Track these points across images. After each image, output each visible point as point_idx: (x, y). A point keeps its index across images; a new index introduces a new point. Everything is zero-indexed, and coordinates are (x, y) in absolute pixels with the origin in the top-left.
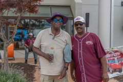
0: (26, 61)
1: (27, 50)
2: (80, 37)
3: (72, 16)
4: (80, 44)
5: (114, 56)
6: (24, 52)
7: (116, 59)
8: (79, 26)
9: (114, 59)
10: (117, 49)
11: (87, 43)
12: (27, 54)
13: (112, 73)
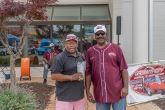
0: (45, 80)
1: (46, 66)
2: (101, 47)
3: (109, 19)
4: (102, 56)
5: (154, 73)
6: (42, 69)
7: (157, 76)
8: (100, 36)
9: (154, 77)
10: (159, 64)
11: (110, 54)
12: (46, 72)
13: (151, 95)
